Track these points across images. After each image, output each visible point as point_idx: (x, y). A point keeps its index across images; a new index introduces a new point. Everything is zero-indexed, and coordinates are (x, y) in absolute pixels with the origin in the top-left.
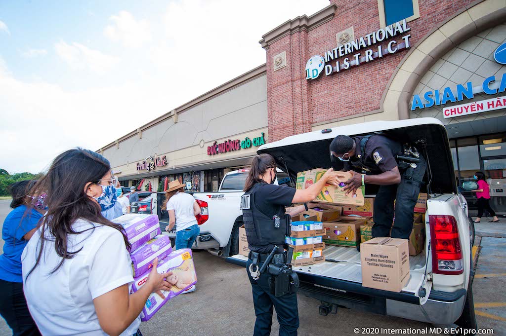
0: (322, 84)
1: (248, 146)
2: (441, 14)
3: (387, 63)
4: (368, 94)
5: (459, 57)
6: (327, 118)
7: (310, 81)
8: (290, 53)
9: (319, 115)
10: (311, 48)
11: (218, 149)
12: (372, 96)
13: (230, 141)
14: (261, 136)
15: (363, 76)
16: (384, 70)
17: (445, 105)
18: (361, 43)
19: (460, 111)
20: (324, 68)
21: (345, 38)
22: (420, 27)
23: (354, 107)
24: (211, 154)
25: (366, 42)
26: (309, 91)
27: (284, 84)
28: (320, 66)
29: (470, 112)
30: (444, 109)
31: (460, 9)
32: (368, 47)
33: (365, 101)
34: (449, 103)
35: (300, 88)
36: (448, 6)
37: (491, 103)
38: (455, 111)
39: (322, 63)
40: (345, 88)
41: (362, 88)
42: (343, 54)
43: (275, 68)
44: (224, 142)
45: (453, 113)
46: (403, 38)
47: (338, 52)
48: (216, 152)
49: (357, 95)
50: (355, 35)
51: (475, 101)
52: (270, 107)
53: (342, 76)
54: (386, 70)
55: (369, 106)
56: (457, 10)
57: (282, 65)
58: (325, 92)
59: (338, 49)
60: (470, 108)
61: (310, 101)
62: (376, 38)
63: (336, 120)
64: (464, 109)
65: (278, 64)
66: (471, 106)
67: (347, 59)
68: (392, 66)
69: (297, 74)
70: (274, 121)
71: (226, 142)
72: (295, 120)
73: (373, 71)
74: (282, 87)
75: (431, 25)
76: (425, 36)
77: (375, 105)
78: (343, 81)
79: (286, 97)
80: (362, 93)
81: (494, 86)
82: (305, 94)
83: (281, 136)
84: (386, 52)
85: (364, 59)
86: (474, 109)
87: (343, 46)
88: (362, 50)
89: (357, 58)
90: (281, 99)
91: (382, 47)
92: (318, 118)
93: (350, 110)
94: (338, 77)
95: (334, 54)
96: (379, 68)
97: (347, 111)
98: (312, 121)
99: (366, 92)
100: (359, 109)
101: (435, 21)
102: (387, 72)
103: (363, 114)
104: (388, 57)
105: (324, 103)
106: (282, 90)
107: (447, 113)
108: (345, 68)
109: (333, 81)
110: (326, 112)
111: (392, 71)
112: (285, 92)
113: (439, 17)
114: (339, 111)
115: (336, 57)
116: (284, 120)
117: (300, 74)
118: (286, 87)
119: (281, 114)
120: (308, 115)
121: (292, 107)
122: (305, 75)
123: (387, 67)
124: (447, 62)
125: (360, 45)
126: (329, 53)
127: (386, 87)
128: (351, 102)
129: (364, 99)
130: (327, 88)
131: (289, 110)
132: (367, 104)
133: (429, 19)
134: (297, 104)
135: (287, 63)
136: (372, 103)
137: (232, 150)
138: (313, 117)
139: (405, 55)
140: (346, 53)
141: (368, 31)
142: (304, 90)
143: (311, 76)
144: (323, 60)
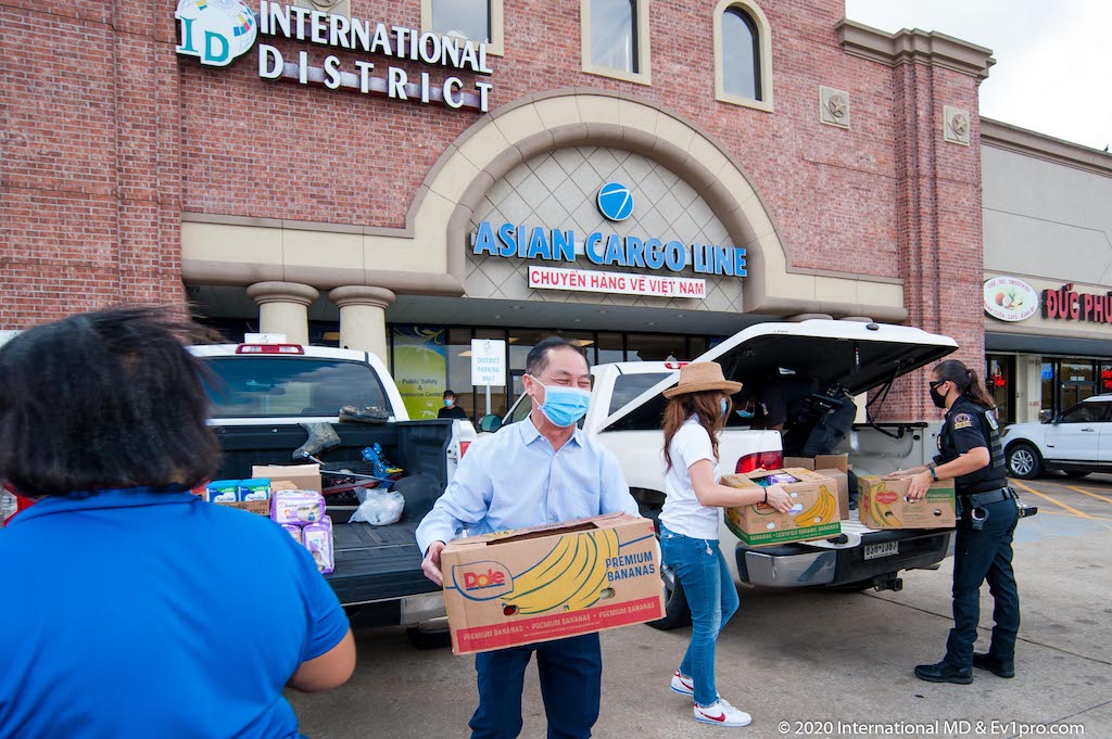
0: (233, 95)
2: (538, 75)
3: (428, 122)
4: (376, 179)
5: (552, 173)
6: (245, 207)
9: (213, 190)
12: (387, 189)
15: (372, 128)
16: (420, 136)
17: (528, 261)
18: (380, 38)
19: (555, 281)
20: (254, 50)
22: (502, 77)
23: (336, 201)
25: (394, 42)
28: (237, 32)
29: (568, 287)
30: (532, 269)
31: (567, 85)
32: (394, 59)
33: (366, 196)
34: (540, 260)
36: (549, 67)
37: (595, 279)
38: (547, 277)
39: (246, 27)
40: (311, 139)
41: (360, 159)
42: (324, 41)
45: (545, 281)
46: (478, 84)
47: (308, 26)
49: (344, 171)
50: (352, 3)
51: (577, 268)
54: (425, 137)
55: (377, 212)
56: (562, 84)
58: (242, 124)
59: (308, 16)
60: (568, 280)
63: (277, 223)
64: (561, 279)
66: (570, 276)
67: (338, 63)
68: (439, 134)
69: (137, 14)
72: (118, 179)
73: (393, 128)
74: (54, 25)
75: (522, 87)
76: (512, 104)
77: (393, 214)
78: (304, 116)
79: (78, 76)
80: (359, 172)
81: (599, 250)
82: (168, 102)
83: (45, 221)
84: (436, 97)
85: (378, 85)
86: (573, 282)
87: (324, 15)
88: (379, 58)
89: (365, 73)
90: (47, 72)
91: (430, 80)
92: (209, 198)
93: (322, 206)
94: (291, 97)
95: (293, 24)
96: (409, 125)
97: (312, 207)
98: (185, 202)
99: (370, 174)
100: (349, 212)
101: (528, 83)
102: (427, 143)
103: (360, 230)
104: (432, 109)
105: (235, 159)
106: (55, 39)
107: (537, 277)
108: (327, 82)
109: (273, 101)
110: (239, 189)
111: (439, 147)
112: (75, 56)
113: (534, 79)
114: (287, 201)
115: (301, 35)
116: (63, 162)
117: (150, 20)
118: (77, 36)
119: (45, 133)
120: (176, 178)
121: (111, 127)
122: (171, 35)
123: (428, 131)
124: (533, 176)
125: (376, 42)
126: (276, 9)
127: (423, 179)
128: (327, 186)
129: (366, 190)
130: (247, 114)
131: (92, 131)
132: (370, 207)
133: (518, 71)
134: (128, 124)
136: (384, 208)
138: (185, 190)
139: (470, 123)
140: (334, 42)
141: (390, 15)
142: (163, 83)
143: (199, 49)
144: (250, 21)
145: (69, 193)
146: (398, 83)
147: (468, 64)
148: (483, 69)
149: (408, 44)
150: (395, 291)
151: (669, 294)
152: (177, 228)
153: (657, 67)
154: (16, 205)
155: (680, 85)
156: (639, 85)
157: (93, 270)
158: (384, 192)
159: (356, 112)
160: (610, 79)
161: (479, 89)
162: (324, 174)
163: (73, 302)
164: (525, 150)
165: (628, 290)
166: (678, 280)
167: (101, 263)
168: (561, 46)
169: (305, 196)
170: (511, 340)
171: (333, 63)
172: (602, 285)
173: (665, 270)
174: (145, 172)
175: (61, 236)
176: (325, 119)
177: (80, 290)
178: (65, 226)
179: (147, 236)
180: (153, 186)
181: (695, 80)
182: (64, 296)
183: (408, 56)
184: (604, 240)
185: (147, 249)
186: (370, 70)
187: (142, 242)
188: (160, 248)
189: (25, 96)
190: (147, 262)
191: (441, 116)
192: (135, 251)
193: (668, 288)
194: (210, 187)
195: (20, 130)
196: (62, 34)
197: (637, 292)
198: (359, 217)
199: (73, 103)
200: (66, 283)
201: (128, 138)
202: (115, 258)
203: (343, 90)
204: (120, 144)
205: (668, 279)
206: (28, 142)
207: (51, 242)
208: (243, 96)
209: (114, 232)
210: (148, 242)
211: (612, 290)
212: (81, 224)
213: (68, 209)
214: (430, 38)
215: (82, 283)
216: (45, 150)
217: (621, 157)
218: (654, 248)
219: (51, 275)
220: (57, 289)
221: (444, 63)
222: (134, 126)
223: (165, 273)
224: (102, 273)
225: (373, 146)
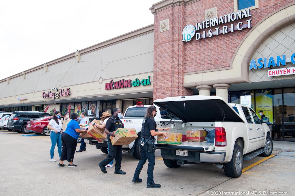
0: (193, 45)
1: (138, 85)
2: (271, 8)
3: (237, 36)
4: (223, 55)
5: (280, 37)
6: (196, 69)
7: (185, 42)
8: (172, 21)
9: (190, 67)
10: (187, 18)
11: (114, 86)
13: (124, 80)
14: (148, 78)
15: (221, 43)
16: (234, 41)
18: (221, 20)
19: (278, 73)
20: (195, 34)
21: (210, 15)
22: (259, 14)
23: (214, 63)
24: (108, 89)
25: (224, 20)
26: (184, 49)
27: (166, 43)
28: (192, 32)
29: (283, 74)
30: (269, 71)
31: (282, 6)
32: (225, 24)
33: (221, 60)
34: (271, 68)
35: (177, 47)
36: (275, 3)
37: (294, 70)
38: (275, 73)
39: (194, 31)
40: (208, 50)
41: (219, 51)
42: (209, 27)
43: (161, 30)
44: (119, 81)
45: (274, 74)
46: (247, 21)
47: (205, 25)
48: (112, 88)
49: (216, 56)
50: (217, 13)
51: (286, 67)
52: (156, 58)
53: (207, 41)
54: (236, 40)
55: (223, 64)
56: (280, 7)
57: (166, 29)
58: (195, 51)
59: (205, 23)
61: (184, 57)
62: (230, 18)
63: (201, 72)
64: (280, 72)
65: (163, 27)
66: (284, 70)
67: (211, 30)
68: (240, 38)
69: (176, 37)
70: (158, 69)
71: (121, 81)
73: (228, 41)
75: (265, 14)
76: (261, 21)
77: (227, 63)
78: (207, 45)
79: (167, 52)
80: (219, 55)
83: (162, 80)
84: (235, 29)
85: (222, 32)
86: (285, 72)
87: (208, 21)
88: (221, 25)
90: (164, 53)
91: (233, 25)
92: (189, 69)
93: (211, 65)
94: (204, 42)
95: (202, 26)
96: (231, 38)
97: (209, 66)
99: (222, 54)
100: (217, 65)
102: (236, 42)
103: (218, 70)
104: (234, 33)
105: (194, 59)
106: (165, 47)
107: (270, 73)
108: (209, 36)
110: (194, 66)
112: (167, 49)
113: (270, 10)
114: (204, 66)
115: (204, 28)
116: (165, 69)
117: (178, 37)
118: (168, 45)
119: (163, 64)
121: (172, 60)
122: (181, 38)
124: (273, 40)
126: (199, 24)
127: (235, 52)
128: (212, 60)
129: (221, 59)
132: (222, 63)
133: (264, 10)
134: (175, 58)
135: (169, 28)
136: (225, 62)
137: (125, 87)
138: (185, 69)
139: (248, 32)
140: (210, 26)
141: (226, 12)
142: (180, 48)
143: (186, 39)
144: (194, 29)
145: (166, 74)
146: (225, 29)
147: (244, 16)
148: (249, 15)
152: (184, 77)
154: (159, 78)
158: (225, 58)
162: (212, 58)
167: (169, 86)
169: (207, 64)
174: (177, 67)
175: (164, 82)
176: (211, 44)
179: (177, 80)
183: (228, 21)
185: (177, 83)
186: (218, 29)
187: (176, 81)
189: (161, 59)
190: (177, 85)
191: (240, 33)
192: (175, 83)
198: (219, 66)
199: (167, 57)
202: (172, 85)
203: (213, 36)
206: (161, 66)
207: (163, 84)
208: (195, 45)
209: (172, 80)
216: (163, 67)
219: (163, 90)
221: (237, 19)
222: (175, 59)
223: (180, 87)
224: (169, 88)
225: (222, 47)
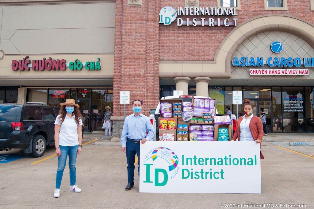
0: (172, 31)
1: (78, 69)
2: (251, 13)
3: (220, 31)
4: (206, 48)
5: (256, 41)
6: (174, 58)
7: (162, 25)
11: (31, 66)
13: (51, 59)
15: (204, 35)
16: (218, 35)
17: (249, 67)
19: (257, 72)
20: (176, 19)
21: (193, 2)
23: (196, 55)
24: (18, 69)
25: (210, 11)
27: (137, 20)
28: (172, 16)
29: (261, 74)
30: (250, 69)
31: (260, 15)
32: (211, 16)
33: (203, 53)
34: (253, 67)
35: (153, 28)
36: (254, 10)
37: (270, 71)
38: (255, 72)
39: (174, 14)
40: (189, 39)
41: (202, 43)
42: (193, 14)
43: (129, 3)
44: (42, 59)
45: (254, 73)
47: (189, 11)
48: (27, 68)
49: (198, 47)
50: (199, 3)
51: (264, 68)
52: (119, 37)
54: (219, 35)
55: (206, 57)
56: (258, 15)
57: (137, 3)
59: (189, 9)
60: (261, 72)
62: (217, 12)
64: (259, 72)
65: (134, 0)
67: (196, 19)
68: (223, 34)
69: (151, 16)
71: (45, 59)
72: (146, 54)
73: (211, 34)
74: (135, 22)
75: (246, 17)
76: (243, 23)
77: (210, 57)
78: (188, 34)
79: (139, 32)
80: (202, 47)
81: (271, 62)
82: (157, 35)
83: (132, 66)
84: (222, 24)
85: (206, 23)
86: (263, 73)
87: (193, 8)
88: (207, 16)
89: (203, 21)
90: (133, 32)
91: (220, 20)
92: (165, 57)
93: (192, 56)
94: (184, 29)
95: (185, 11)
96: (215, 32)
97: (190, 57)
98: (160, 58)
99: (204, 47)
100: (199, 57)
101: (248, 16)
102: (219, 37)
103: (202, 62)
104: (221, 27)
105: (171, 47)
106: (135, 25)
107: (252, 72)
108: (193, 25)
109: (180, 31)
110: (172, 54)
111: (223, 38)
112: (139, 28)
113: (250, 14)
114: (184, 56)
115: (187, 14)
116: (135, 52)
117: (154, 17)
118: (140, 24)
119: (132, 46)
120: (158, 53)
121: (145, 43)
122: (158, 19)
123: (220, 34)
124: (250, 42)
125: (206, 12)
126: (181, 9)
127: (219, 47)
128: (193, 51)
129: (203, 51)
130: (174, 35)
131: (141, 44)
132: (204, 55)
133: (245, 13)
134: (149, 41)
135: (142, 3)
136: (208, 56)
137: (55, 69)
138: (160, 55)
139: (232, 30)
140: (195, 14)
141: (209, 4)
142: (156, 31)
143: (164, 22)
144: (175, 13)
145: (136, 59)
146: (212, 22)
147: (231, 14)
148: (235, 15)
149: (214, 11)
150: (211, 78)
151: (296, 75)
152: (158, 65)
153: (289, 4)
154: (126, 63)
155: (298, 8)
156: (283, 11)
157: (140, 76)
158: (208, 51)
159: (201, 31)
160: (274, 10)
161: (234, 20)
162: (193, 48)
163: (136, 84)
164: (248, 35)
165: (281, 74)
166: (298, 70)
167: (142, 74)
168: (258, 4)
169: (188, 54)
170: (244, 89)
171: (195, 19)
172: (272, 73)
173: (294, 67)
174: (152, 52)
175: (134, 69)
176: (193, 34)
177: (137, 81)
178: (135, 67)
179: (152, 67)
180: (153, 55)
181: (303, 6)
182: (134, 83)
183: (214, 14)
184: (273, 59)
185: (152, 71)
186: (204, 20)
187: (151, 69)
188: (154, 70)
189: (129, 39)
190: (151, 74)
191: (223, 29)
192: (149, 71)
193: (295, 72)
194: (165, 54)
195: (128, 46)
196: (137, 24)
197: (284, 74)
198: (202, 58)
199: (138, 38)
200: (135, 80)
201: (148, 45)
202: (145, 73)
203: (197, 26)
204: (147, 46)
205: (295, 70)
206: (129, 48)
207: (132, 70)
209: (145, 67)
210: (152, 69)
211: (276, 74)
212: (138, 66)
213: (136, 62)
214: (220, 9)
215: (138, 79)
216: (132, 50)
217: (278, 33)
218: (290, 60)
219: (132, 78)
220: (133, 81)
221: (224, 15)
223: (155, 76)
224: (142, 77)
225: (205, 39)
